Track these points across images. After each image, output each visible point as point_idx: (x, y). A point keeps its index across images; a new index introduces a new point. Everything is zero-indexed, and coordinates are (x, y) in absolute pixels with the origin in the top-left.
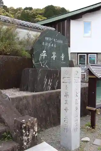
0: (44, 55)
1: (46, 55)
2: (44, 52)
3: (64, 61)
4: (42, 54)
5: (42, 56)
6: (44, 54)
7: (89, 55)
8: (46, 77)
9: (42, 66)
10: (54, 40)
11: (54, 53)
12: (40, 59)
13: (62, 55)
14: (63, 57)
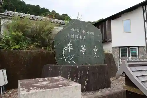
0: (69, 49)
1: (72, 49)
2: (69, 45)
3: (97, 55)
4: (67, 47)
5: (66, 49)
6: (69, 47)
7: (130, 48)
8: (69, 76)
9: (67, 62)
10: (83, 31)
11: (83, 46)
12: (63, 54)
13: (95, 48)
14: (95, 51)
